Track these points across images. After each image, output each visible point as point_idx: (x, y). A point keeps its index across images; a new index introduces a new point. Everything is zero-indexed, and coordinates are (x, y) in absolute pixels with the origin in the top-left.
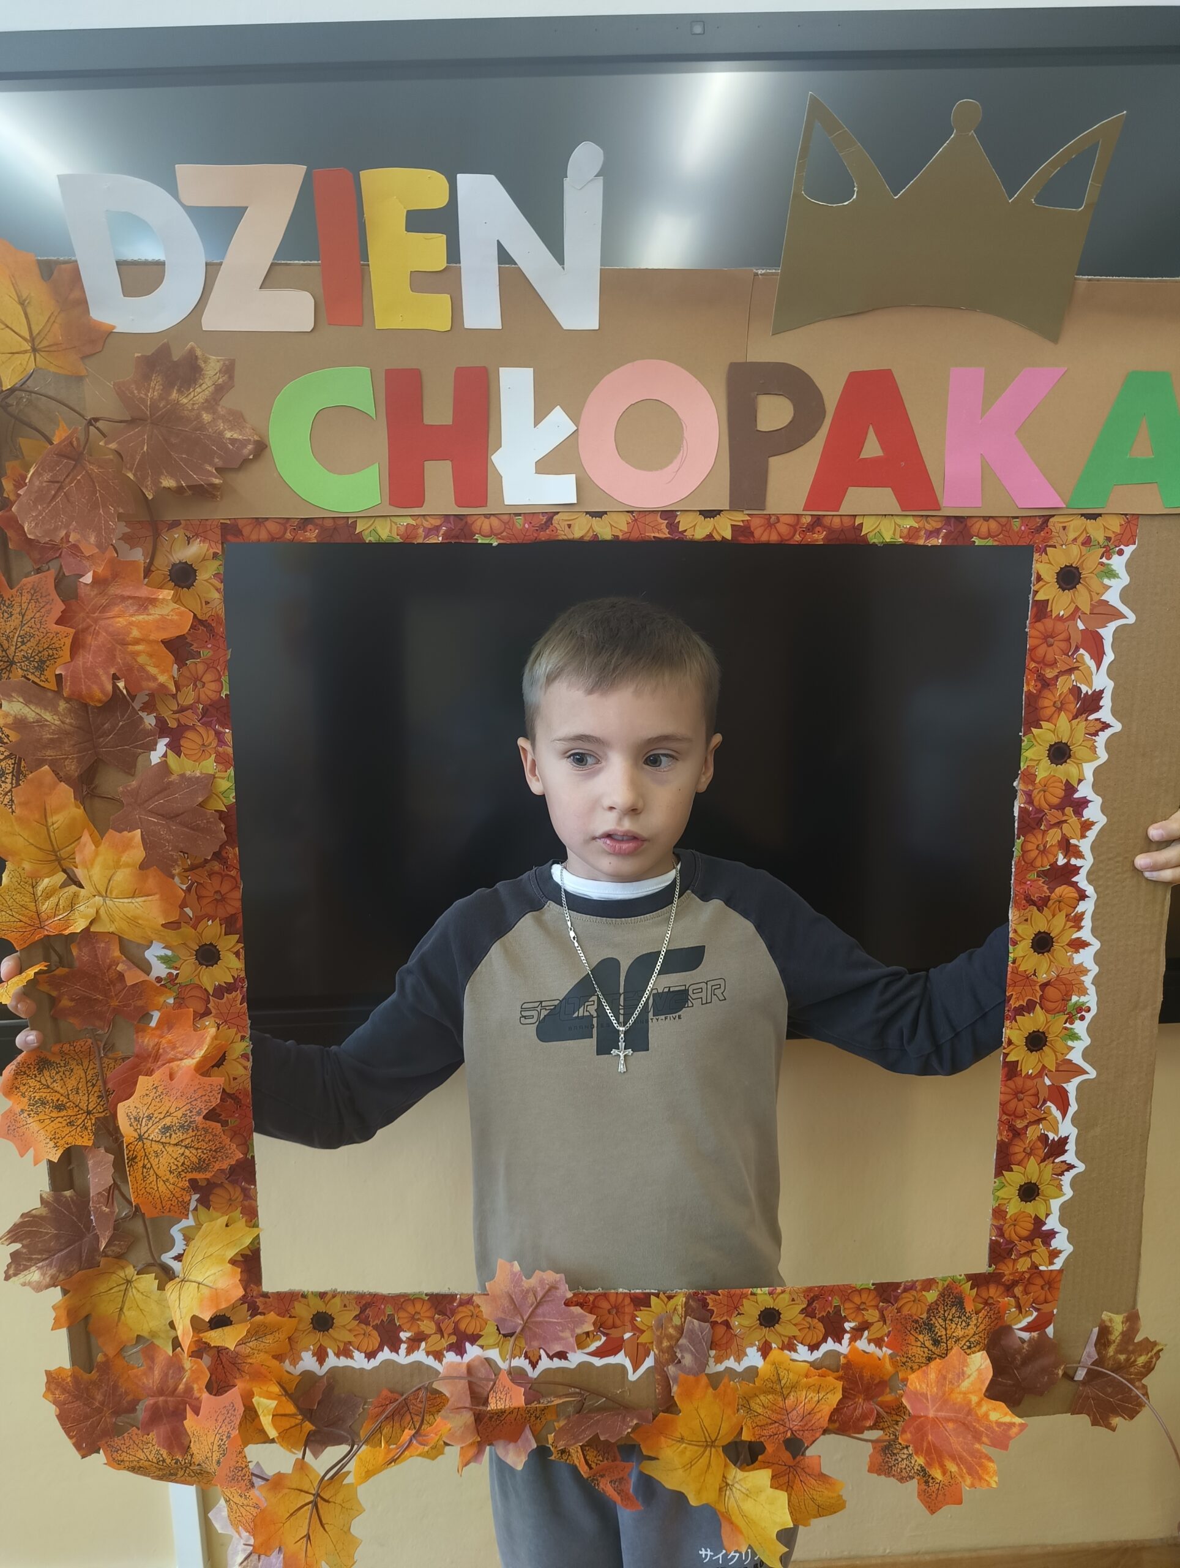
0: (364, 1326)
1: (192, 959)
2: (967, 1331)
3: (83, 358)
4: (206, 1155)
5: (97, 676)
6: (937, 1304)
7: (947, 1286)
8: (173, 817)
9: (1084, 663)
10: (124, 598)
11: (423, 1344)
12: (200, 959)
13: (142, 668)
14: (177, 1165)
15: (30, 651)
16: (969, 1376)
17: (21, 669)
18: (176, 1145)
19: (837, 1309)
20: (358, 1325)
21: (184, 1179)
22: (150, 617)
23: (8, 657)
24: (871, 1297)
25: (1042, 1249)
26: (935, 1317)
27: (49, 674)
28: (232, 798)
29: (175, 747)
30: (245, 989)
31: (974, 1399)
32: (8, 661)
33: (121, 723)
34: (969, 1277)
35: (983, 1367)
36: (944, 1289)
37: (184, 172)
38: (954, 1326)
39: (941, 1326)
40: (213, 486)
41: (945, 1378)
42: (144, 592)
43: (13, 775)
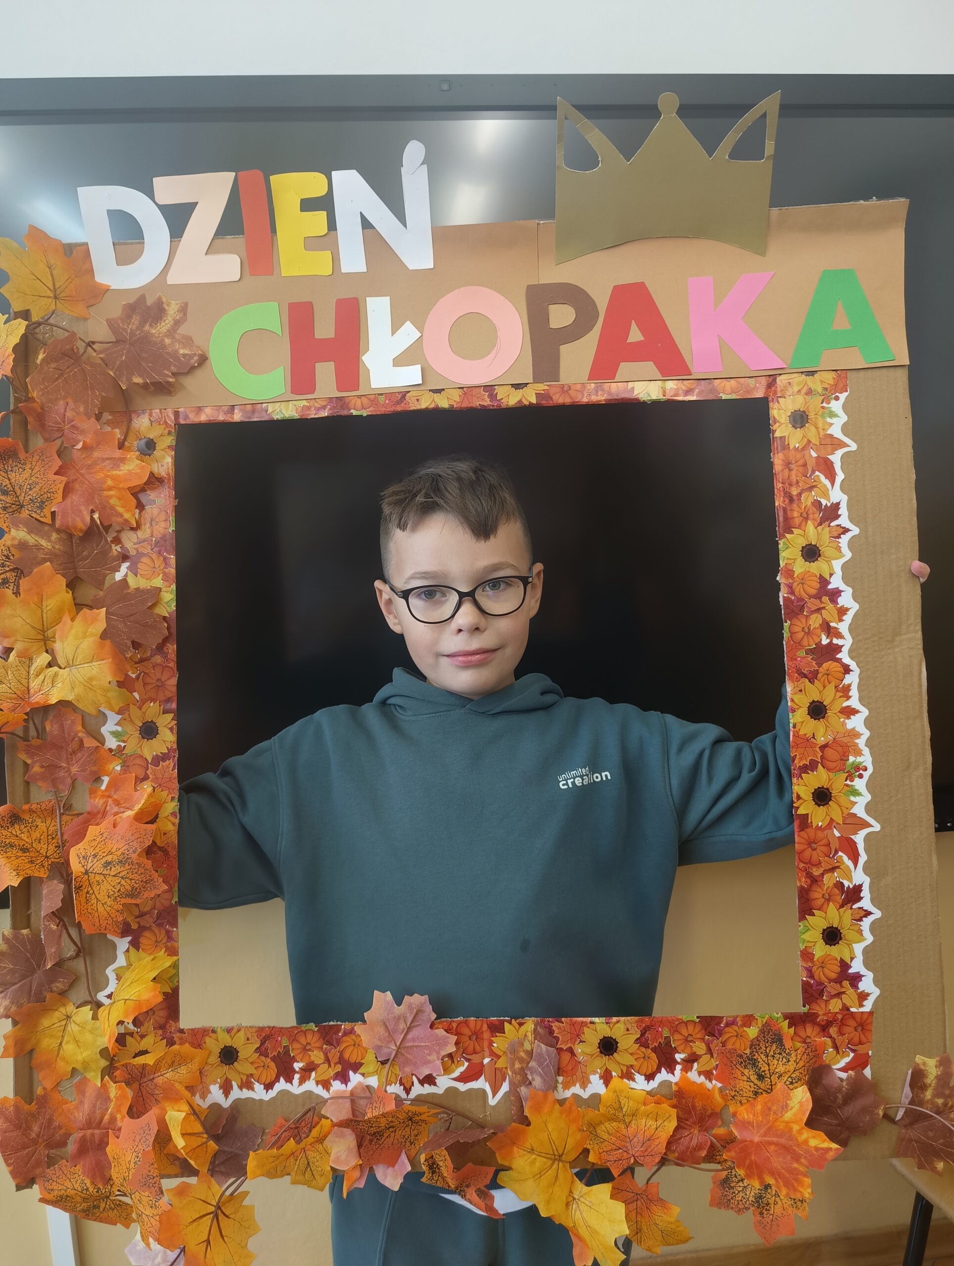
0: (263, 1058)
1: (137, 734)
2: (787, 1067)
3: (88, 307)
4: (138, 885)
5: (80, 511)
6: (758, 1040)
7: (766, 1023)
8: (128, 617)
9: (821, 482)
10: (104, 460)
11: (313, 1074)
12: (143, 734)
13: (112, 508)
14: (114, 891)
15: (35, 495)
16: (791, 1109)
17: (28, 510)
18: (114, 876)
19: (668, 1040)
20: (258, 1058)
21: (119, 903)
22: (121, 473)
23: (19, 502)
24: (697, 1030)
25: (851, 991)
26: (757, 1052)
27: (47, 512)
28: (173, 607)
29: (133, 569)
30: (176, 758)
31: (796, 1128)
32: (19, 505)
33: (96, 552)
34: (786, 1016)
35: (804, 1100)
36: (763, 1026)
37: (159, 183)
38: (775, 1062)
39: (764, 1061)
40: (169, 383)
41: (770, 1109)
42: (118, 454)
43: (15, 585)
